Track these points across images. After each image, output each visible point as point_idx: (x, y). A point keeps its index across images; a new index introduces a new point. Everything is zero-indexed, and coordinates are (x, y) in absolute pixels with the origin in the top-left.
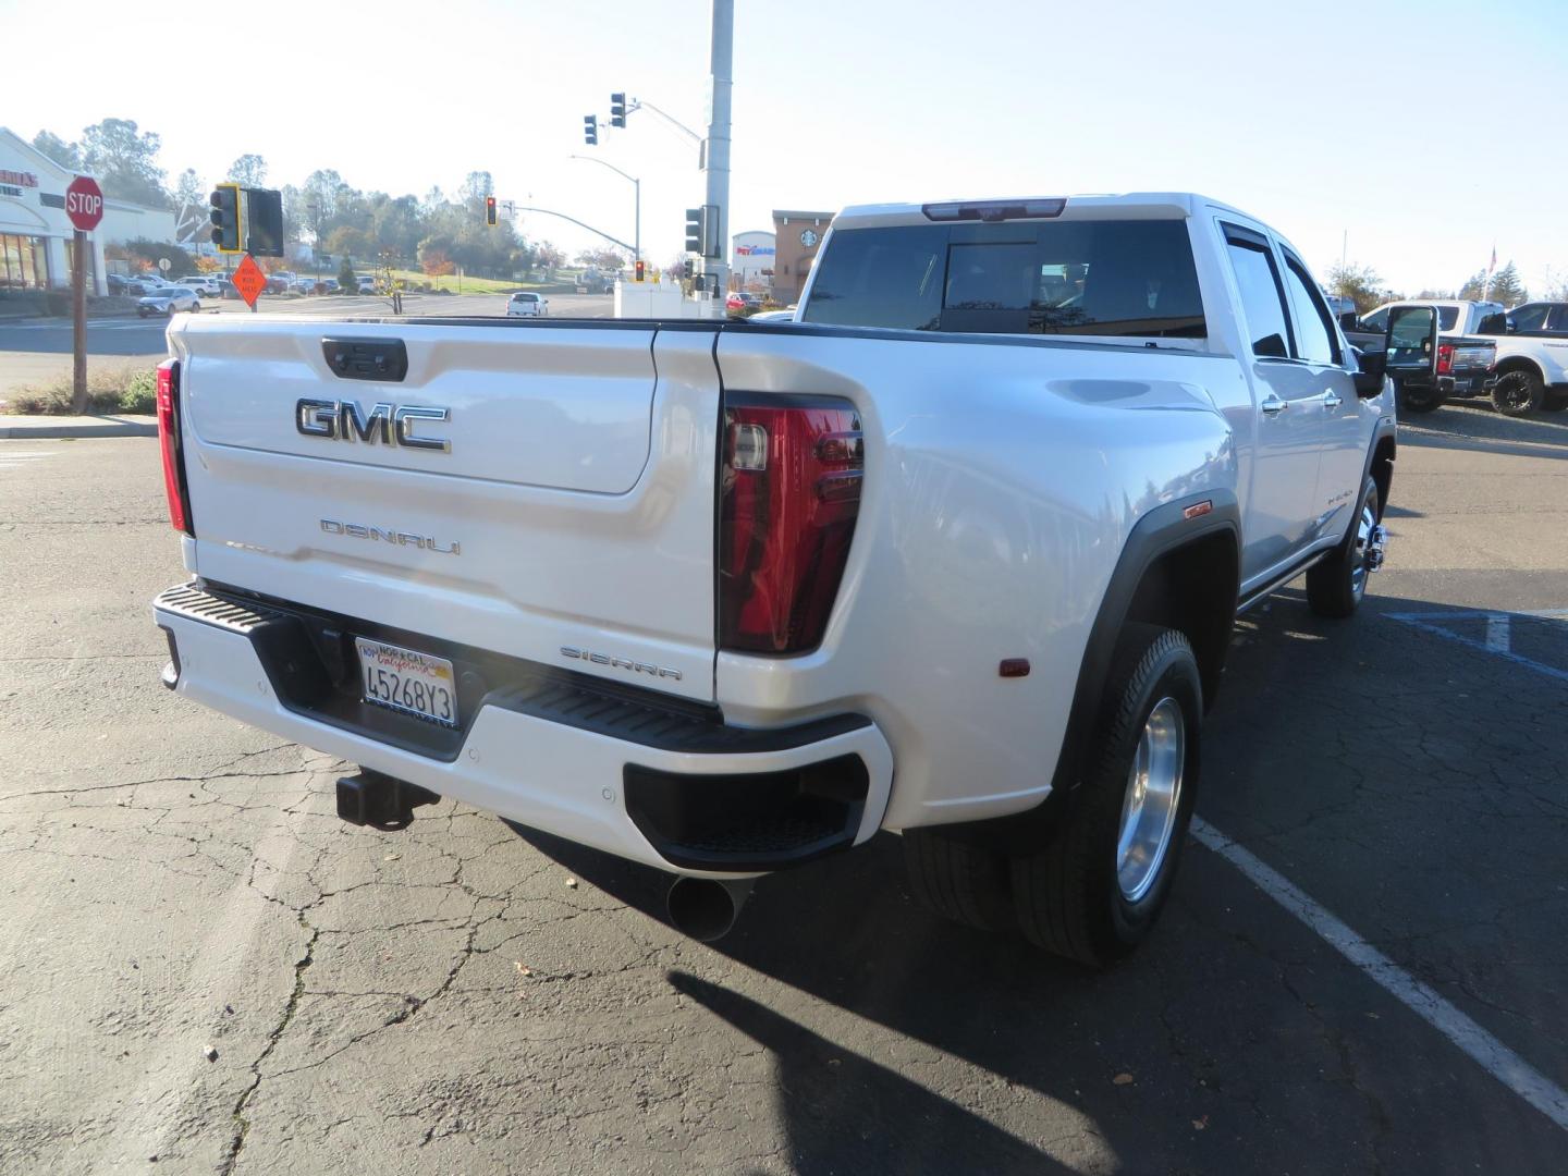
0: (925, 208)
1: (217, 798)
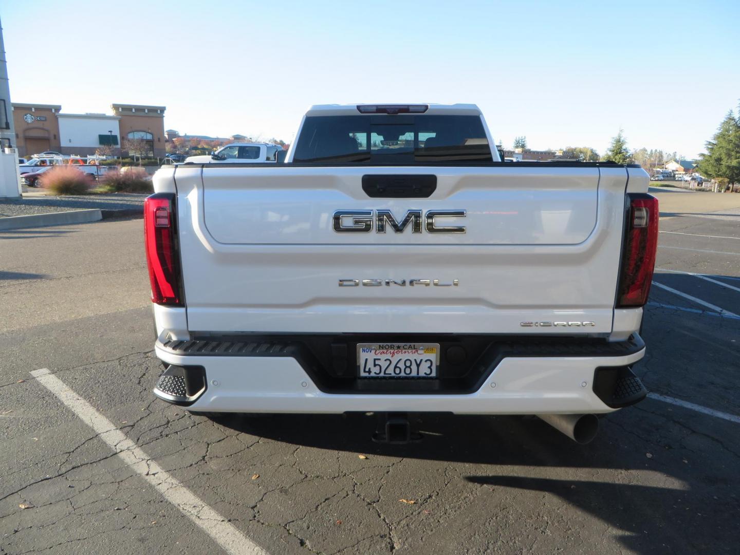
0: (359, 107)
1: (90, 482)
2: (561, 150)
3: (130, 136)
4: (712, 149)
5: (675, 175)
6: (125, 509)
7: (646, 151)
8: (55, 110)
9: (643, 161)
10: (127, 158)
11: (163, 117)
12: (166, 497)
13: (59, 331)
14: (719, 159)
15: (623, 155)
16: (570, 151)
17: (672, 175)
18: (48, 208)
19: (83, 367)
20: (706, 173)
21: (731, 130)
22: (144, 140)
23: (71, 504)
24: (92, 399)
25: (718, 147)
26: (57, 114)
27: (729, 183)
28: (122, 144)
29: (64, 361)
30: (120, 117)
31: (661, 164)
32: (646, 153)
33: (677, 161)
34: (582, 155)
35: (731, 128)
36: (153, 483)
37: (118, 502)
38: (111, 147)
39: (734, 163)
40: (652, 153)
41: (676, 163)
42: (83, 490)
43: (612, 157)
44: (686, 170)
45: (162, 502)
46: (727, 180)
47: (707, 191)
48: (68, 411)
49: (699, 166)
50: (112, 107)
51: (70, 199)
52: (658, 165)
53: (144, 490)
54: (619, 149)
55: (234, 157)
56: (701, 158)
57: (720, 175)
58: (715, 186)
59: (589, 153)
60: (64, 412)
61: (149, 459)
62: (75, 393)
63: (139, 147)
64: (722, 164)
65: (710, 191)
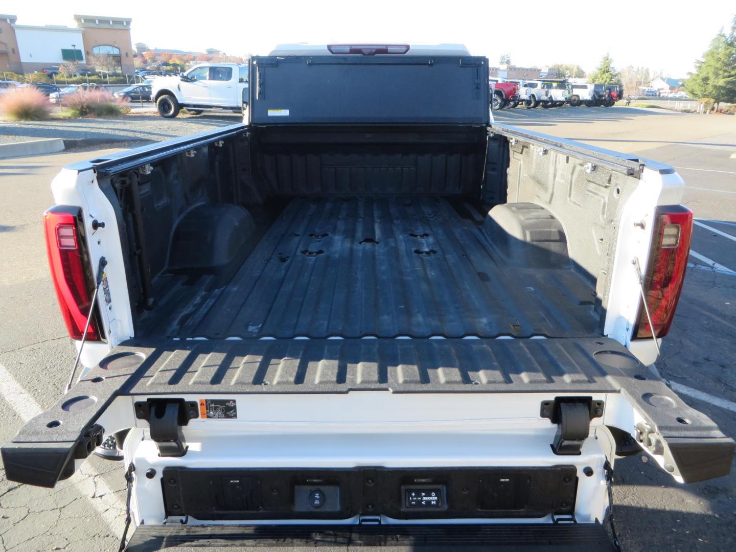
0: (329, 47)
1: (27, 509)
2: (547, 66)
3: (96, 51)
4: (700, 67)
5: (660, 93)
6: (64, 548)
7: (633, 68)
8: (11, 20)
9: (630, 79)
10: (94, 75)
11: (128, 30)
12: (113, 530)
13: (7, 298)
14: (706, 78)
15: (611, 74)
16: (556, 68)
17: (658, 94)
18: (6, 137)
19: (30, 347)
20: (692, 92)
21: (720, 47)
22: (111, 55)
23: (3, 542)
24: (37, 392)
25: (707, 65)
26: (12, 25)
27: (714, 103)
28: (87, 60)
29: (9, 339)
30: (83, 29)
31: (647, 83)
32: (633, 70)
33: (663, 79)
34: (567, 72)
35: (721, 45)
36: (100, 509)
37: (57, 538)
38: (76, 63)
39: (721, 82)
40: (638, 70)
41: (662, 81)
42: (18, 522)
43: (599, 76)
44: (672, 88)
45: (107, 536)
46: (712, 100)
47: (692, 112)
48: (9, 409)
49: (685, 85)
50: (73, 18)
51: (30, 126)
52: (644, 83)
53: (88, 520)
54: (607, 67)
55: (204, 78)
56: (688, 77)
57: (706, 95)
58: (700, 107)
59: (575, 70)
60: (4, 410)
61: (97, 475)
62: (18, 384)
63: (105, 63)
64: (709, 84)
65: (695, 111)
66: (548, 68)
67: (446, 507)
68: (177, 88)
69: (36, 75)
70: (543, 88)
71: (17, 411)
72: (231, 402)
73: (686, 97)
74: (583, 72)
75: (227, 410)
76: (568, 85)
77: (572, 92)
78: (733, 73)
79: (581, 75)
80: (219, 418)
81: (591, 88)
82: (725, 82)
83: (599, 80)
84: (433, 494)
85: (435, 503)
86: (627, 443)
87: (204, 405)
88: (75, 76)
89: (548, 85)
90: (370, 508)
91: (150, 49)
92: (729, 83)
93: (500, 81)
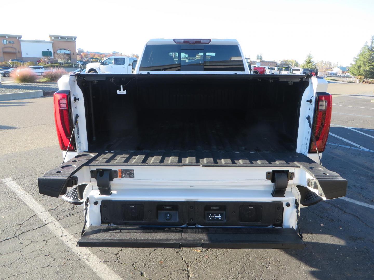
0: (174, 40)
1: (31, 240)
2: (280, 61)
3: (59, 52)
4: (356, 61)
5: (337, 74)
6: (49, 255)
7: (323, 62)
8: (19, 37)
9: (321, 67)
10: (57, 63)
11: (75, 42)
12: (71, 249)
13: (18, 157)
14: (359, 66)
15: (311, 64)
16: (285, 61)
19: (30, 177)
20: (353, 73)
21: (366, 52)
22: (66, 54)
23: (21, 253)
24: (34, 195)
25: (360, 60)
26: (19, 40)
28: (54, 56)
29: (20, 173)
30: (53, 42)
31: (330, 69)
33: (338, 67)
34: (290, 63)
35: (366, 50)
36: (65, 241)
37: (45, 252)
38: (49, 57)
39: (367, 68)
40: (326, 63)
41: (338, 68)
42: (27, 245)
43: (306, 65)
44: (343, 72)
45: (68, 251)
46: (363, 77)
47: (353, 83)
48: (21, 201)
49: (349, 70)
50: (49, 36)
51: (26, 85)
52: (329, 69)
53: (59, 245)
54: (310, 60)
55: (112, 63)
56: (350, 66)
57: (359, 74)
58: (357, 80)
59: (294, 63)
60: (19, 202)
61: (63, 228)
62: (25, 191)
63: (63, 57)
64: (361, 69)
65: (355, 82)
66: (281, 62)
67: (225, 221)
68: (98, 68)
69: (29, 63)
70: (278, 70)
71: (25, 202)
72: (132, 171)
73: (350, 76)
74: (298, 64)
75: (130, 174)
76: (290, 69)
77: (292, 72)
78: (373, 64)
79: (297, 65)
80: (126, 178)
81: (302, 70)
82: (369, 68)
83: (306, 67)
84: (219, 215)
85: (220, 218)
86: (308, 200)
87: (120, 172)
88: (48, 63)
89: (280, 68)
90: (192, 220)
91: (85, 51)
92: (371, 68)
93: (256, 66)
